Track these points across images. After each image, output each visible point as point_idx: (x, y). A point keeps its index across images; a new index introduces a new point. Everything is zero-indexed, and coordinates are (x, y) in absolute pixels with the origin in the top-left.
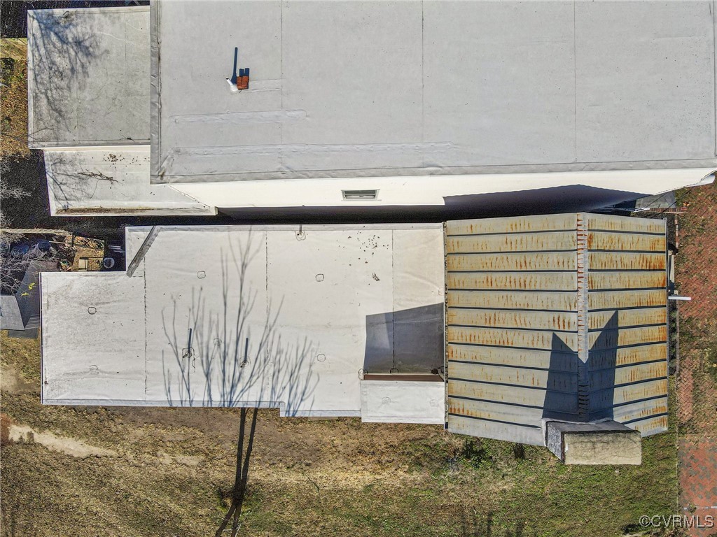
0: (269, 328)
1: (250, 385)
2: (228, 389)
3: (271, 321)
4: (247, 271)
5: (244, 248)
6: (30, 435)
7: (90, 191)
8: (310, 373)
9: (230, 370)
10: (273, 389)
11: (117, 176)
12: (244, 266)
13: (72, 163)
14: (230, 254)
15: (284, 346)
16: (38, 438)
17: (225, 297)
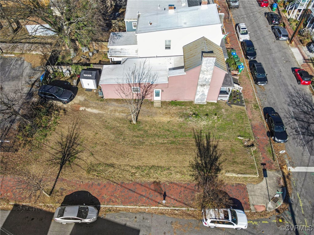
0: (149, 71)
1: (144, 79)
2: (139, 80)
3: (149, 70)
4: (145, 64)
5: (145, 60)
6: (85, 109)
7: (116, 54)
8: (157, 77)
9: (140, 77)
10: (149, 80)
11: (122, 52)
12: (144, 63)
13: (114, 50)
14: (142, 61)
15: (152, 73)
16: (86, 110)
17: (140, 67)
